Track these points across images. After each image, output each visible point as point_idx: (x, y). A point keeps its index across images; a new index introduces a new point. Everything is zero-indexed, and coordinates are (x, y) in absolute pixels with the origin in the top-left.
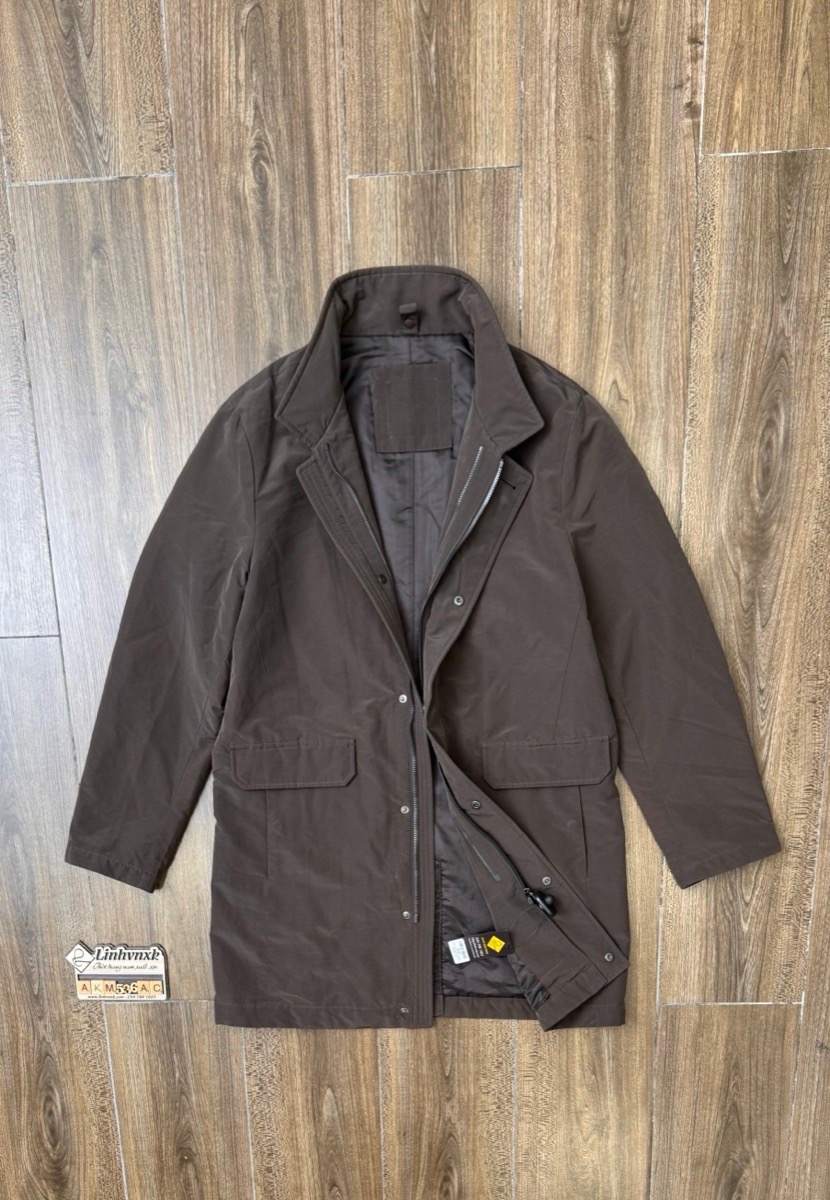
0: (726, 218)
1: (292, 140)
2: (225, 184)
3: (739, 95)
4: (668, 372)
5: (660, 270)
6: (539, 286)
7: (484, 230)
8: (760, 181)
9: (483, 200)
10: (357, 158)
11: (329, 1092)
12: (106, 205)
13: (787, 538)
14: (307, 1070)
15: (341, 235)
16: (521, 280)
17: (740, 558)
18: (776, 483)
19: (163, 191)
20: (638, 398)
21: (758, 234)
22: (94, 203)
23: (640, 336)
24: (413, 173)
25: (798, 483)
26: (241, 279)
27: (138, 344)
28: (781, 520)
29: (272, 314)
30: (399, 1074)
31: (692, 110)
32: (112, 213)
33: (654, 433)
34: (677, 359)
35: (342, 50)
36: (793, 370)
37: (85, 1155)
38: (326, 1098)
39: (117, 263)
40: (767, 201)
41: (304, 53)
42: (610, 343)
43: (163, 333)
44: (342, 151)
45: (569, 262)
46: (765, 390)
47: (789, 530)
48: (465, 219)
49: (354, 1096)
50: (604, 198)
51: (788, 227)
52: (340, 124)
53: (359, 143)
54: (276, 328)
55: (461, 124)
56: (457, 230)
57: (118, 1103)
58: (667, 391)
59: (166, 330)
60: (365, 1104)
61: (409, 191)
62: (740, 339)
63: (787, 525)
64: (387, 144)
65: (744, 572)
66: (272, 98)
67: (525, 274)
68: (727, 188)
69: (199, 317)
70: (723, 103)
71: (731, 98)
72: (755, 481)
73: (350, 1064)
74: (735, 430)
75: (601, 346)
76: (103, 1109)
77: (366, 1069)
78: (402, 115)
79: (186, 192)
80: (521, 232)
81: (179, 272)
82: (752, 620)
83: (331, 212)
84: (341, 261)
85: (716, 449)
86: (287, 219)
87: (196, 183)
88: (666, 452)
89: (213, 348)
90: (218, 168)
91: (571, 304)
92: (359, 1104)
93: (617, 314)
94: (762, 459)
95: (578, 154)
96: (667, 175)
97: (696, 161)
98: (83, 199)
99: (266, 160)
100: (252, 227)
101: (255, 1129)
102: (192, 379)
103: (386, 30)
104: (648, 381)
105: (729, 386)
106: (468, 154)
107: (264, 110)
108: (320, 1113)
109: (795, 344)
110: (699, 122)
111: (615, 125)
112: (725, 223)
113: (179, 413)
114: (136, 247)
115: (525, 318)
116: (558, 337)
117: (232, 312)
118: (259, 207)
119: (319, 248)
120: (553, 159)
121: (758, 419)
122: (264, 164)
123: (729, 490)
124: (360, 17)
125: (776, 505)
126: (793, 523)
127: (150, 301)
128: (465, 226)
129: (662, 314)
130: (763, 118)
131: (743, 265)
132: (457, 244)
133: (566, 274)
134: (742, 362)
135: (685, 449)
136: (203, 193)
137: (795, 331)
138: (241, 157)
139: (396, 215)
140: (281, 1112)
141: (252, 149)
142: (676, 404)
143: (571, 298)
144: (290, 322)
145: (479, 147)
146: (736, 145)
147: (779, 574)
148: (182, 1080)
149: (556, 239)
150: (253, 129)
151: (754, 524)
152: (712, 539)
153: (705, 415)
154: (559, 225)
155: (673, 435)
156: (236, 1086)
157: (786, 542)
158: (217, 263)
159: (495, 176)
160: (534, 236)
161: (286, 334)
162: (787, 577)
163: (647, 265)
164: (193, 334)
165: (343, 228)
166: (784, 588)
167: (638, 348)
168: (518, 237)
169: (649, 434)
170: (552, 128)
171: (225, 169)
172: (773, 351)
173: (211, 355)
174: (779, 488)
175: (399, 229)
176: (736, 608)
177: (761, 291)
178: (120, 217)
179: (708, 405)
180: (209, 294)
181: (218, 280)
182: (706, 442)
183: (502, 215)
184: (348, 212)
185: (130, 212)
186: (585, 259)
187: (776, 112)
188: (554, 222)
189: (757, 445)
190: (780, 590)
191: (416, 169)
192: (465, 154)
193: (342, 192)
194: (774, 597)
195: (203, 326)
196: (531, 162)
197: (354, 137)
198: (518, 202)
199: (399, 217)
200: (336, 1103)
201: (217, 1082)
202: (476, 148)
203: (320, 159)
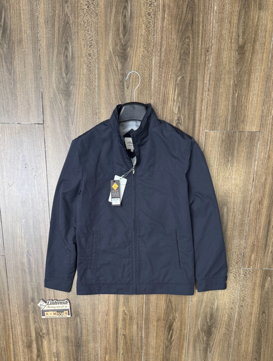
1: (189, 119)
7: (246, 150)
10: (209, 125)
24: (226, 131)
35: (208, 93)
41: (196, 93)
44: (204, 123)
48: (240, 146)
52: (205, 115)
53: (210, 121)
56: (237, 149)
61: (224, 137)
64: (219, 122)
66: (184, 106)
78: (224, 114)
103: (222, 88)
107: (181, 109)
124: (215, 83)
128: (240, 148)
132: (237, 153)
139: (219, 143)
145: (248, 125)
150: (177, 114)
175: (219, 148)
184: (204, 142)
192: (243, 127)
197: (209, 119)
202: (246, 125)
203: (197, 125)
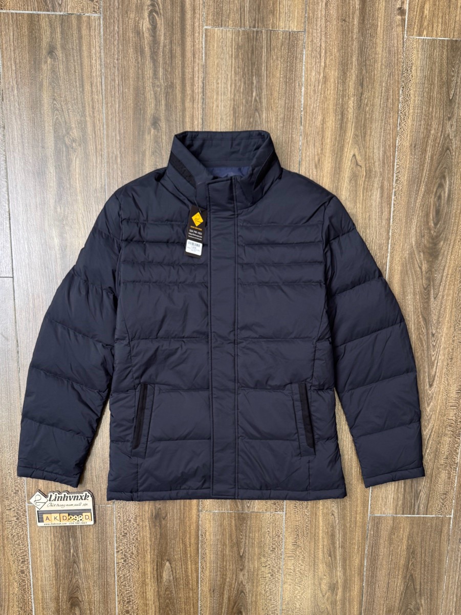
0: (419, 71)
1: (173, 4)
2: (131, 23)
3: (427, 6)
4: (385, 152)
5: (381, 96)
6: (313, 98)
7: (282, 64)
8: (438, 54)
9: (282, 48)
10: (210, 17)
11: (168, 564)
12: (58, 28)
13: (449, 249)
14: (154, 550)
15: (199, 59)
16: (303, 94)
17: (422, 259)
18: (443, 219)
19: (93, 24)
20: (368, 165)
21: (436, 82)
22: (51, 27)
23: (369, 131)
24: (243, 29)
25: (455, 219)
26: (138, 78)
27: (73, 109)
28: (446, 239)
29: (156, 99)
30: (212, 553)
31: (401, 11)
32: (62, 33)
33: (375, 185)
34: (389, 146)
36: (453, 157)
37: (9, 601)
38: (166, 568)
39: (63, 62)
40: (441, 65)
42: (352, 133)
43: (89, 105)
44: (202, 12)
45: (331, 87)
46: (438, 166)
47: (450, 245)
48: (271, 57)
49: (183, 567)
50: (351, 54)
51: (452, 80)
53: (212, 9)
54: (158, 107)
55: (272, 5)
56: (267, 63)
57: (32, 568)
58: (384, 163)
59: (91, 103)
60: (190, 571)
61: (240, 39)
62: (425, 138)
63: (449, 242)
64: (228, 11)
65: (425, 267)
67: (305, 91)
68: (420, 55)
69: (112, 97)
70: (418, 10)
71: (422, 8)
72: (431, 217)
73: (181, 547)
74: (421, 188)
75: (347, 135)
76: (23, 572)
77: (191, 550)
79: (107, 25)
80: (304, 68)
81: (101, 70)
82: (429, 294)
83: (194, 45)
84: (199, 73)
85: (410, 197)
86: (168, 47)
87: (114, 21)
88: (382, 197)
89: (119, 116)
90: (127, 14)
91: (331, 111)
92: (186, 571)
93: (357, 118)
94: (436, 205)
95: (337, 28)
96: (386, 45)
97: (403, 39)
98: (44, 24)
99: (157, 13)
100: (146, 49)
101: (120, 586)
102: (105, 133)
104: (373, 156)
105: (418, 163)
106: (275, 22)
108: (161, 577)
109: (455, 144)
110: (405, 19)
111: (358, 15)
112: (418, 74)
113: (96, 151)
114: (75, 54)
115: (304, 115)
116: (322, 128)
117: (131, 96)
118: (151, 38)
119: (186, 65)
120: (323, 30)
121: (434, 183)
122: (155, 15)
123: (417, 221)
125: (442, 231)
126: (452, 241)
127: (82, 86)
128: (271, 61)
129: (382, 120)
130: (440, 20)
131: (428, 99)
132: (267, 71)
133: (328, 93)
134: (425, 150)
135: (393, 195)
136: (118, 27)
137: (455, 136)
138: (142, 9)
139: (232, 51)
140: (136, 575)
141: (148, 6)
142: (388, 171)
143: (331, 107)
144: (166, 105)
145: (281, 19)
146: (425, 33)
147: (444, 269)
148: (75, 554)
149: (324, 73)
151: (431, 240)
152: (407, 247)
153: (404, 179)
154: (325, 66)
155: (386, 187)
156: (109, 559)
157: (448, 252)
158: (124, 67)
159: (290, 35)
160: (311, 70)
161: (163, 112)
162: (448, 272)
163: (375, 92)
164: (107, 107)
165: (200, 55)
166: (447, 277)
167: (368, 138)
168: (302, 70)
169: (373, 186)
170: (323, 13)
171: (132, 16)
172: (443, 146)
173: (117, 120)
174: (444, 222)
175: (233, 59)
176: (420, 287)
177: (437, 113)
178: (67, 36)
179: (407, 173)
180: (119, 84)
181: (124, 78)
182: (404, 193)
183: (293, 57)
184: (204, 47)
185: (73, 34)
186: (339, 86)
187: (447, 17)
188: (323, 64)
189: (433, 197)
190: (444, 278)
191: (244, 27)
192: (273, 21)
193: (201, 35)
194: (441, 282)
195: (113, 102)
196: (311, 30)
197: (209, 5)
198: (303, 51)
199: (233, 52)
200: (172, 571)
201: (97, 556)
202: (279, 19)
203: (189, 15)
